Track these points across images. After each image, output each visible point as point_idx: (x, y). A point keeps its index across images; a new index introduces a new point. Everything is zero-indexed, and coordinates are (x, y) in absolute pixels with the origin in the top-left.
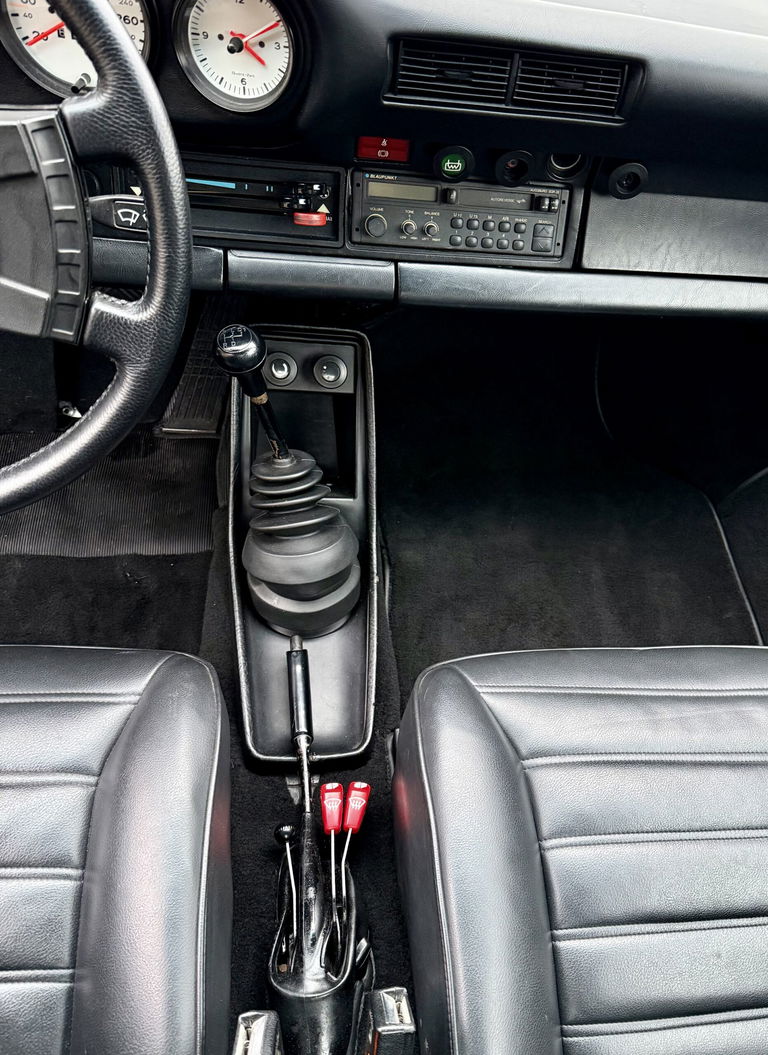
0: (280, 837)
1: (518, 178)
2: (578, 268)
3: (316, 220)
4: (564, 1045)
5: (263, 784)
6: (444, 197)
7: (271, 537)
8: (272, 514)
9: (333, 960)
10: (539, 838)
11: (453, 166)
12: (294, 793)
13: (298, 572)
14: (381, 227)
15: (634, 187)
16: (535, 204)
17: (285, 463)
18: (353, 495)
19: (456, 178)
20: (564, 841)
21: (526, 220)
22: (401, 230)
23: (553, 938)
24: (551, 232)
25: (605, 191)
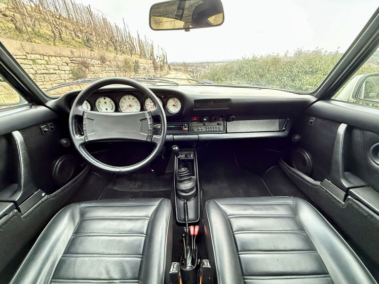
0: (182, 237)
1: (215, 120)
2: (226, 133)
3: (186, 129)
4: (244, 281)
5: (180, 228)
6: (204, 124)
7: (181, 182)
8: (181, 177)
9: (193, 263)
10: (233, 232)
11: (205, 120)
12: (185, 230)
13: (185, 187)
14: (196, 130)
15: (233, 120)
16: (218, 124)
17: (183, 169)
18: (194, 176)
19: (206, 121)
20: (238, 232)
21: (217, 127)
22: (199, 130)
23: (238, 254)
24: (222, 128)
25: (229, 121)
